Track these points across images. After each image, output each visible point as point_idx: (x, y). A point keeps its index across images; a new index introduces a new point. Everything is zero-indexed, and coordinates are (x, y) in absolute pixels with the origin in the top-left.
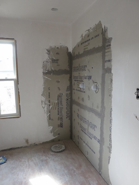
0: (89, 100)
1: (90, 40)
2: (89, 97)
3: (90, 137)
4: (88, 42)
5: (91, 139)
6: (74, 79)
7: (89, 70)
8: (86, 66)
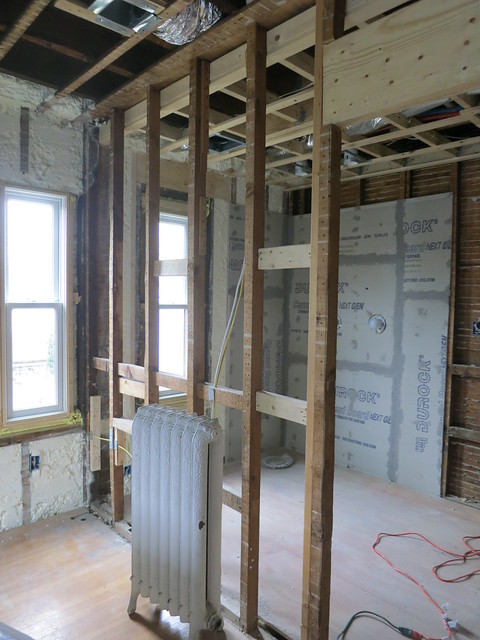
0: (355, 348)
1: (359, 237)
2: (354, 342)
3: (357, 421)
4: (354, 241)
5: (363, 422)
6: (297, 310)
7: (356, 293)
8: (347, 284)
